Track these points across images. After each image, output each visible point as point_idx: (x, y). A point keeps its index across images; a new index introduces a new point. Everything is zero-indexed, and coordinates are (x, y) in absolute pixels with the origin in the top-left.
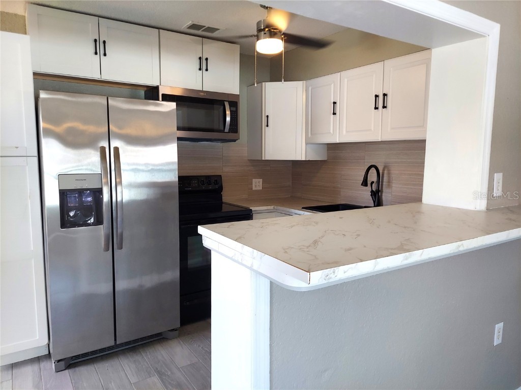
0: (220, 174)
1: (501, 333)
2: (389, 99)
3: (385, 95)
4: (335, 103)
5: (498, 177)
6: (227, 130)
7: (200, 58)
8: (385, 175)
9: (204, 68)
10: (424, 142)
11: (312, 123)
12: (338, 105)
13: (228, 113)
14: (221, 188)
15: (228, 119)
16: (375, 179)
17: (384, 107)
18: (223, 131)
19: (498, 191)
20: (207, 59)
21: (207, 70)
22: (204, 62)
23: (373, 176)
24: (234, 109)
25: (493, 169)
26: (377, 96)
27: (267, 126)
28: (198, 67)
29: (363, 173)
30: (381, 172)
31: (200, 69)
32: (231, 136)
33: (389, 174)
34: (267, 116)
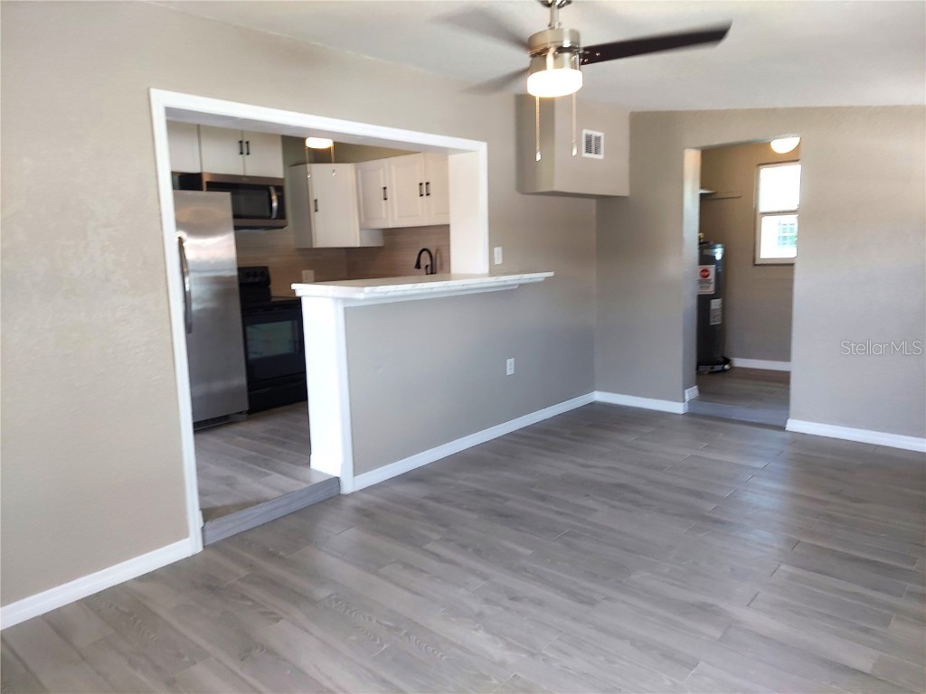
0: (265, 265)
1: (513, 366)
2: (432, 187)
3: (427, 183)
4: (385, 188)
5: (498, 251)
6: (274, 215)
7: (241, 142)
8: (438, 259)
9: (245, 151)
10: (447, 226)
11: (364, 208)
12: (388, 190)
13: (274, 197)
14: (268, 282)
15: (275, 204)
16: (429, 263)
17: (428, 195)
18: (270, 217)
19: (498, 260)
20: (247, 143)
21: (248, 154)
22: (245, 146)
23: (425, 260)
24: (280, 194)
25: (493, 243)
26: (421, 184)
27: (316, 211)
28: (239, 151)
29: (416, 258)
30: (433, 255)
31: (241, 153)
32: (280, 222)
33: (441, 257)
34: (316, 201)
